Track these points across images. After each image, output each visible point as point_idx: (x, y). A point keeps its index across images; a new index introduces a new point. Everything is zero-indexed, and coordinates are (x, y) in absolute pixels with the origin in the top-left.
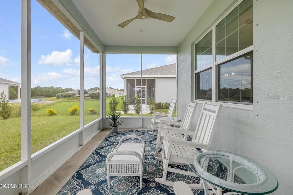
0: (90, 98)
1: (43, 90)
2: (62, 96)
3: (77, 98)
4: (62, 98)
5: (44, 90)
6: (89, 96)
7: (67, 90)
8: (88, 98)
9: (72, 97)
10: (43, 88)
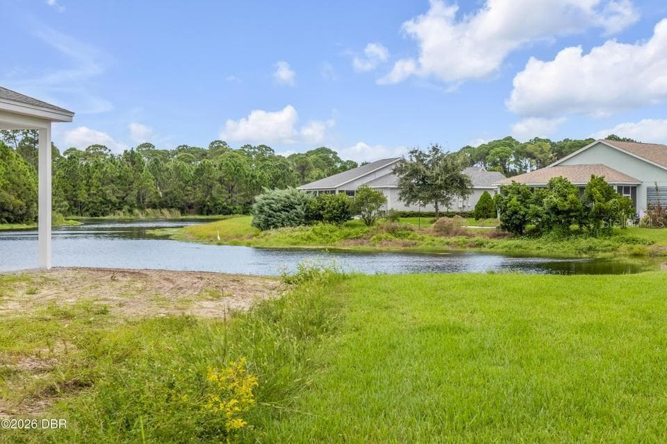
0: (492, 225)
1: (170, 165)
2: (289, 207)
3: (393, 231)
4: (292, 222)
5: (177, 168)
6: (483, 211)
7: (304, 167)
8: (472, 226)
9: (357, 218)
10: (174, 153)
